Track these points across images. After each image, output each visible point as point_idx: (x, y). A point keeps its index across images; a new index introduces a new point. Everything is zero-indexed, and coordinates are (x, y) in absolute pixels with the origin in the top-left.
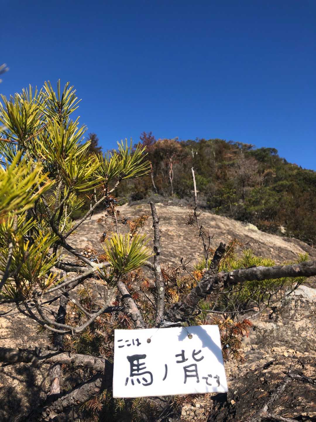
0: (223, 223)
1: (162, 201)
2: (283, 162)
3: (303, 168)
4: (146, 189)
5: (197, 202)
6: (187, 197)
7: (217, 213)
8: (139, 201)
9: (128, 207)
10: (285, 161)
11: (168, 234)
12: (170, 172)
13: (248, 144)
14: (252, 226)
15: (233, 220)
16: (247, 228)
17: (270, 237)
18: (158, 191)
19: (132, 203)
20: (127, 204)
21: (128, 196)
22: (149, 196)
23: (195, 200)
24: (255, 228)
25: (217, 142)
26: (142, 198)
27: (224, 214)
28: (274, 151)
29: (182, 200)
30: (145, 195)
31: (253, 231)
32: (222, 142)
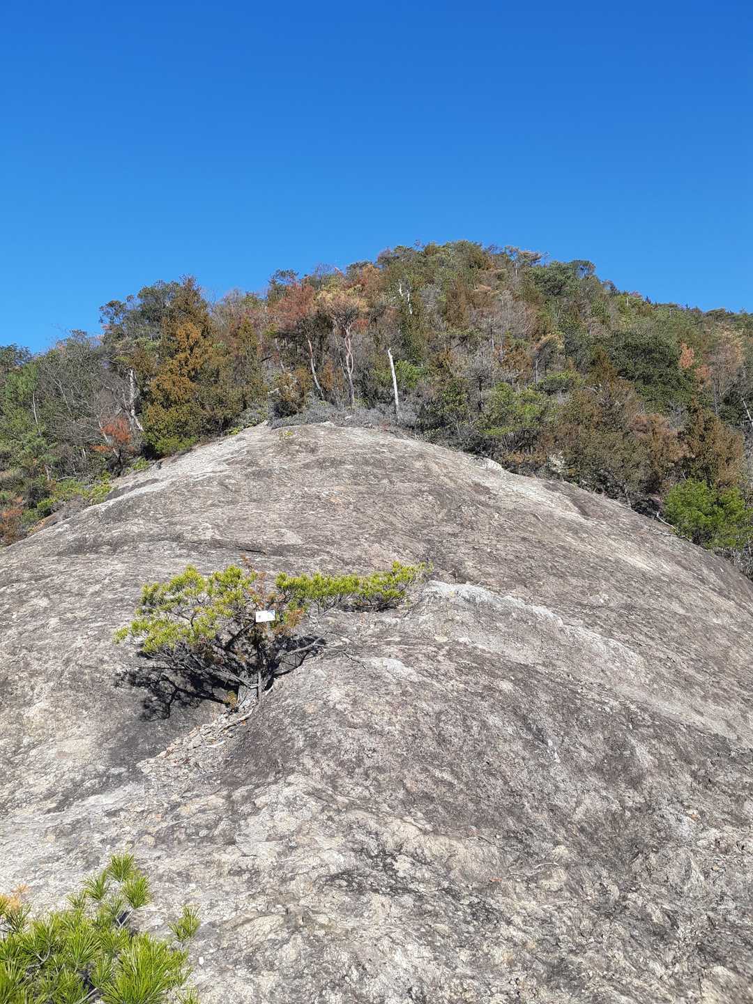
0: (437, 463)
1: (333, 417)
2: (607, 289)
3: (653, 302)
4: (302, 395)
5: (400, 415)
6: (383, 405)
7: (432, 440)
8: (288, 419)
9: (269, 429)
10: (613, 287)
11: (331, 503)
12: (347, 357)
13: (531, 252)
14: (491, 464)
15: (461, 453)
16: (484, 467)
17: (522, 482)
18: (325, 394)
19: (276, 422)
20: (266, 422)
21: (268, 407)
22: (308, 407)
23: (395, 412)
24: (499, 467)
25: (461, 248)
26: (295, 413)
27: (446, 442)
28: (586, 265)
29: (372, 411)
30: (300, 406)
31: (493, 472)
32: (474, 248)
